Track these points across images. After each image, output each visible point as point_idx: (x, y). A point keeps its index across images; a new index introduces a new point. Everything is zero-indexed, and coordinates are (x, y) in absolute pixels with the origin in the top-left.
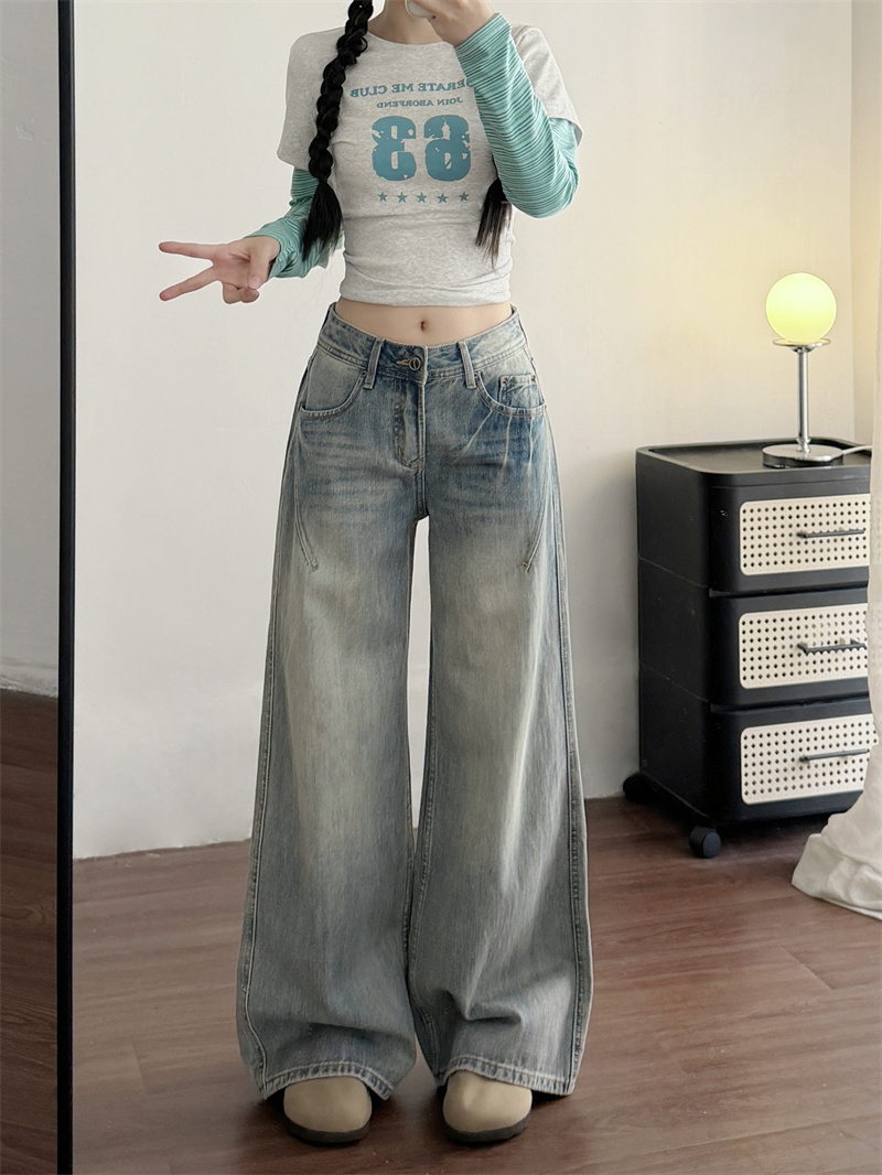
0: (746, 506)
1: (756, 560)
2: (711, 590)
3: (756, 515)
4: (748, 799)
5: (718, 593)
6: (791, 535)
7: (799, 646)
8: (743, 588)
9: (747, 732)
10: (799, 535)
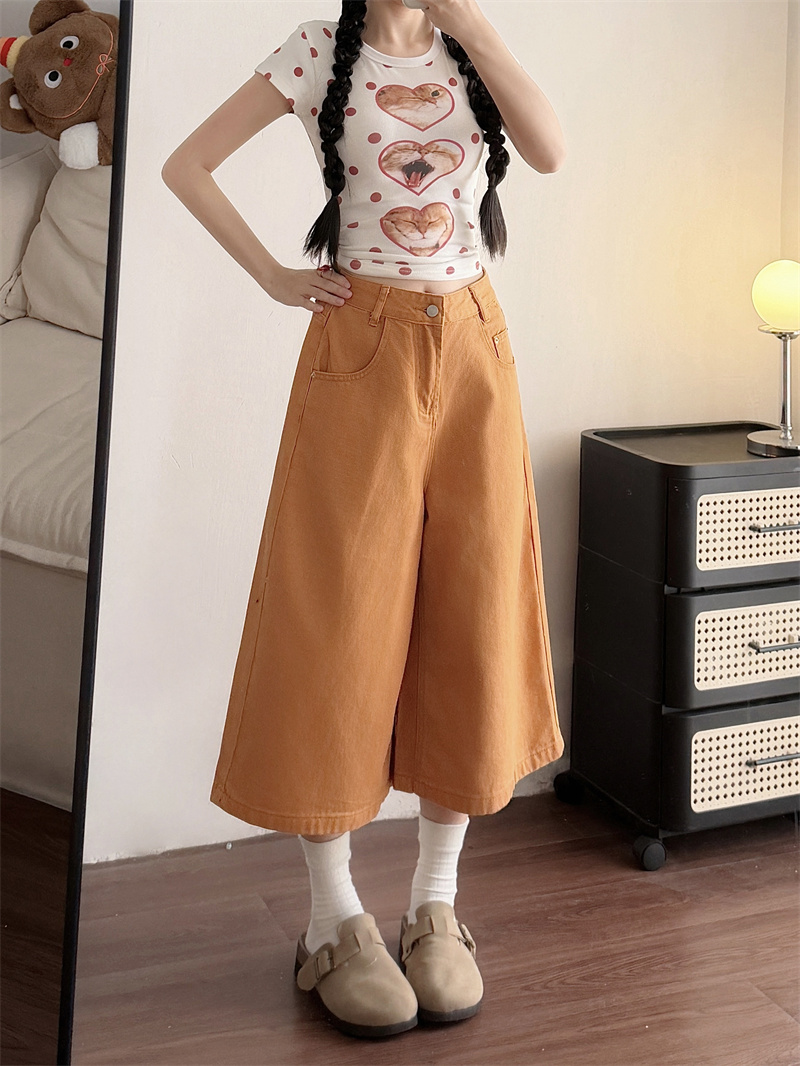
0: (703, 499)
1: (711, 555)
2: (666, 586)
3: (712, 508)
4: (697, 808)
5: (674, 590)
6: (744, 529)
7: (750, 645)
8: (698, 584)
9: (698, 736)
10: (750, 528)
